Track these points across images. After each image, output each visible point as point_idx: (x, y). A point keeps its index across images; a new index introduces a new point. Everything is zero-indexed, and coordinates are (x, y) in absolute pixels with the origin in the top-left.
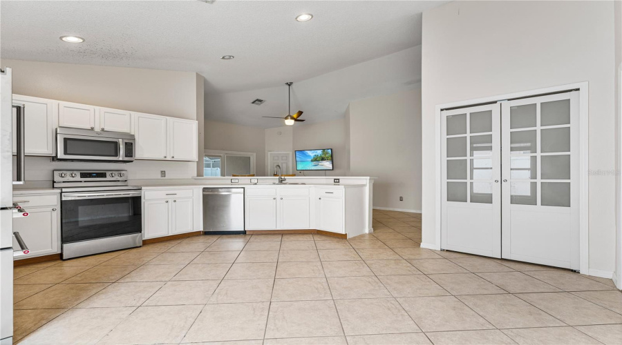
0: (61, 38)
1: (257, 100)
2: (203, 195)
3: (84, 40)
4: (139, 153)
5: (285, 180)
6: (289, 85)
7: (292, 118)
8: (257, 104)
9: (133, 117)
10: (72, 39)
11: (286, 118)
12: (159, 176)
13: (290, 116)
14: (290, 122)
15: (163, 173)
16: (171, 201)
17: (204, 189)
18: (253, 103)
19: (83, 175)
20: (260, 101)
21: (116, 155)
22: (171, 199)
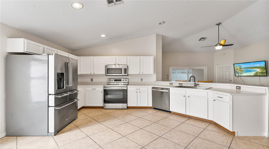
0: (100, 36)
1: (202, 38)
2: (152, 90)
3: (106, 35)
4: (130, 72)
5: (199, 85)
6: (219, 25)
7: (221, 45)
8: (203, 40)
9: (128, 58)
10: (103, 36)
11: (216, 46)
12: (140, 81)
13: (219, 44)
14: (219, 48)
15: (142, 79)
16: (138, 92)
17: (153, 88)
18: (200, 40)
19: (115, 80)
20: (204, 38)
21: (121, 73)
22: (138, 91)
